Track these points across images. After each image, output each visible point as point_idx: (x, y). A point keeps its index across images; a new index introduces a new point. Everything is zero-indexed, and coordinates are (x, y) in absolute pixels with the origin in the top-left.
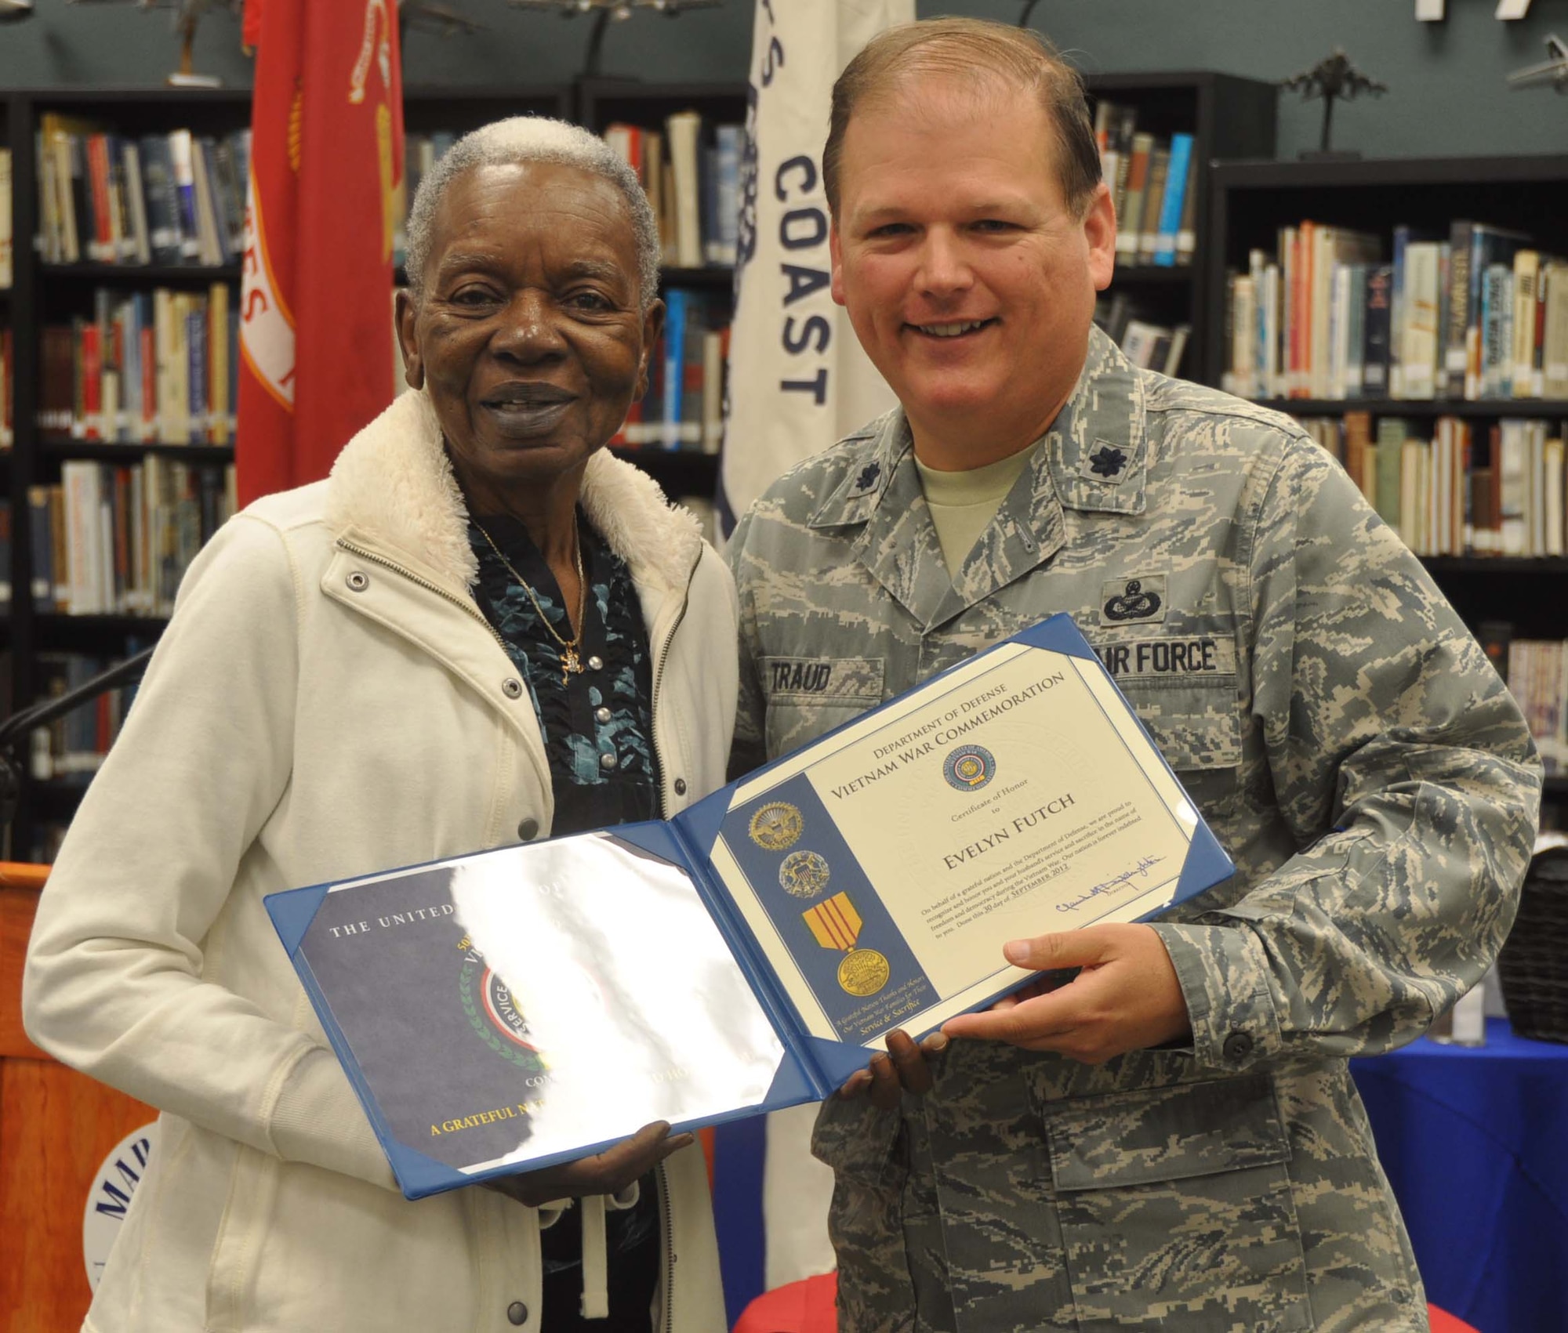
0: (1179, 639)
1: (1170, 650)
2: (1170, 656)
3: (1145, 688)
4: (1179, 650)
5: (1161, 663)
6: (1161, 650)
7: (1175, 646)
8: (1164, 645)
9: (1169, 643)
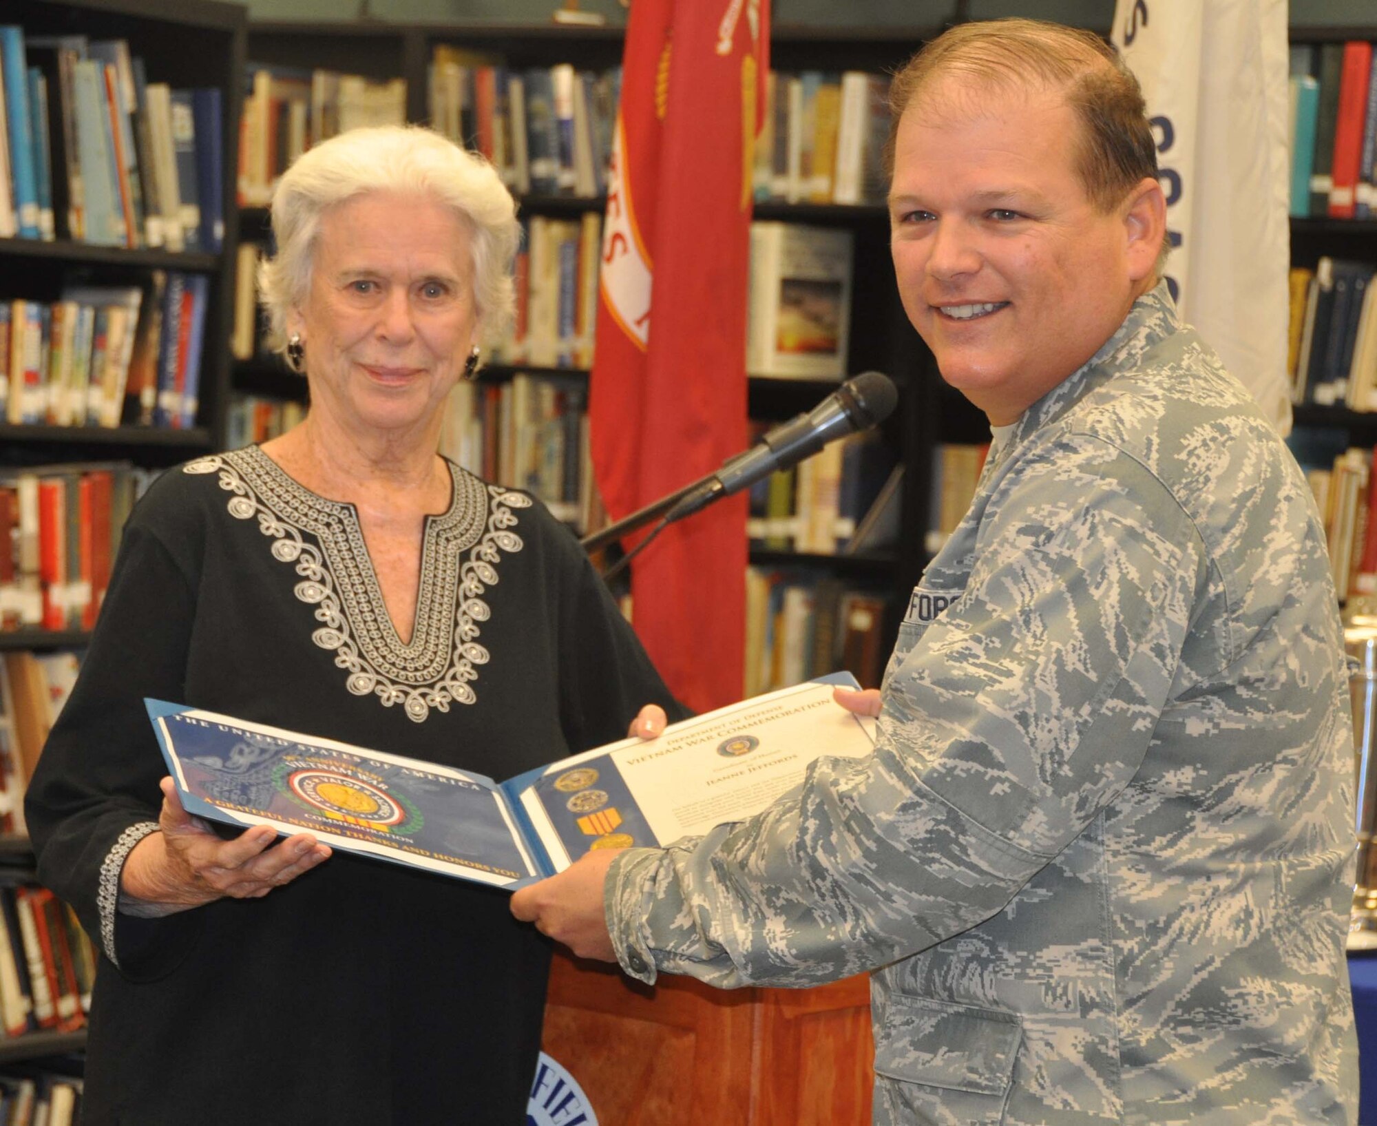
0: (941, 593)
1: (932, 602)
2: (932, 608)
3: (910, 634)
4: (941, 603)
5: (925, 613)
6: (925, 601)
7: (937, 599)
8: (927, 597)
9: (931, 596)
